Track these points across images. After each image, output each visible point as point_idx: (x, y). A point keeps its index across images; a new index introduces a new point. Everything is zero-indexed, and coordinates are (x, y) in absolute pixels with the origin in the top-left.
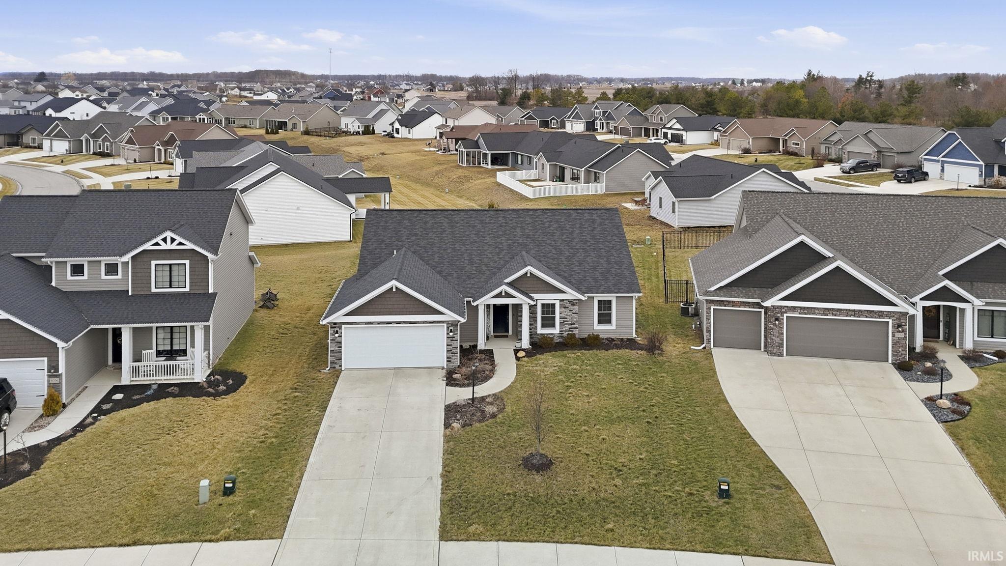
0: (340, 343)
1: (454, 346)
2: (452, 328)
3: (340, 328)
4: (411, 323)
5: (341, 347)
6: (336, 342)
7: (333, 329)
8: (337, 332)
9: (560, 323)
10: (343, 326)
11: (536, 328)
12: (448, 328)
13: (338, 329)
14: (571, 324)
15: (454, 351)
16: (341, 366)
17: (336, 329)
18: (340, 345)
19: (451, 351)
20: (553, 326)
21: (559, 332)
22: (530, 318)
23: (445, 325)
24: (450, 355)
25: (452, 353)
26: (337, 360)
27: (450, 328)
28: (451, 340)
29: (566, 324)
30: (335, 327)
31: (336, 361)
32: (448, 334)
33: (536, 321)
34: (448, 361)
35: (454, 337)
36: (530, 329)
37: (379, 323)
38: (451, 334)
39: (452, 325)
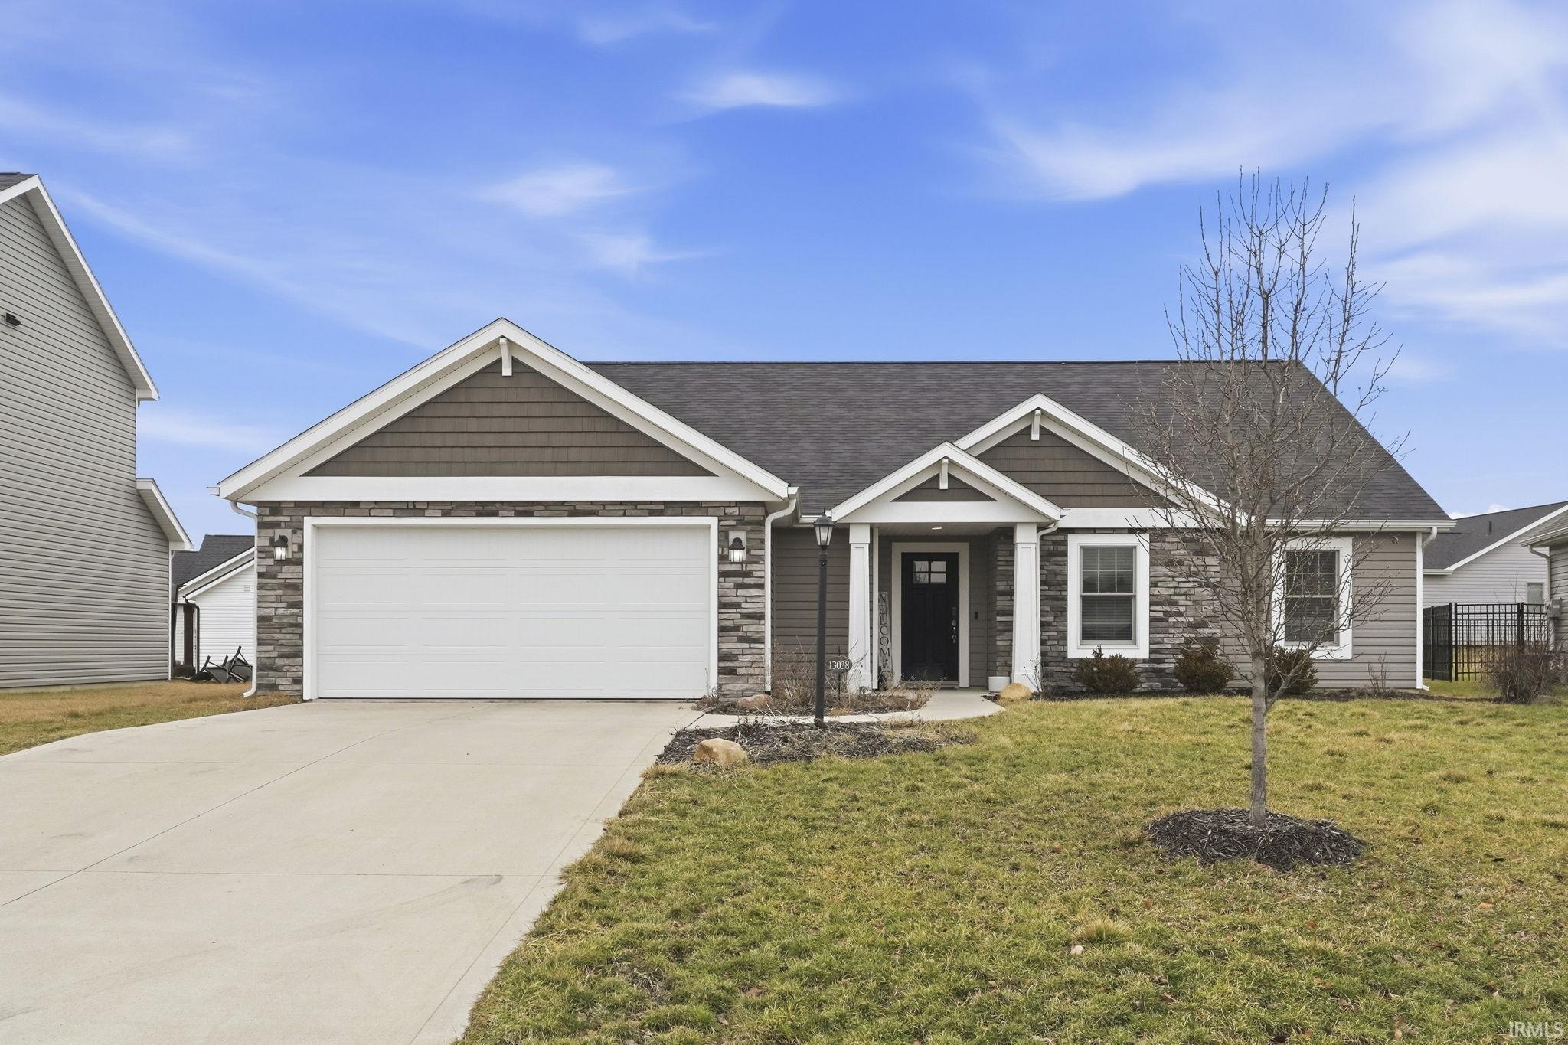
0: (297, 587)
1: (749, 608)
2: (742, 536)
3: (298, 529)
4: (573, 509)
5: (299, 605)
6: (281, 586)
7: (270, 532)
8: (283, 542)
9: (1153, 620)
10: (309, 522)
11: (1063, 636)
12: (723, 533)
13: (287, 533)
14: (1190, 625)
15: (751, 628)
16: (298, 681)
17: (278, 533)
18: (295, 599)
19: (737, 628)
20: (1126, 634)
21: (1146, 656)
22: (1044, 599)
23: (713, 522)
24: (732, 645)
25: (741, 640)
26: (281, 656)
27: (732, 536)
28: (738, 586)
29: (1175, 625)
30: (277, 525)
31: (279, 662)
32: (723, 558)
33: (1064, 610)
34: (722, 671)
35: (749, 574)
36: (1043, 643)
37: (449, 508)
38: (737, 555)
39: (741, 522)
